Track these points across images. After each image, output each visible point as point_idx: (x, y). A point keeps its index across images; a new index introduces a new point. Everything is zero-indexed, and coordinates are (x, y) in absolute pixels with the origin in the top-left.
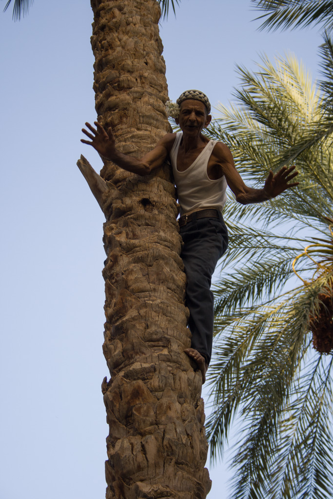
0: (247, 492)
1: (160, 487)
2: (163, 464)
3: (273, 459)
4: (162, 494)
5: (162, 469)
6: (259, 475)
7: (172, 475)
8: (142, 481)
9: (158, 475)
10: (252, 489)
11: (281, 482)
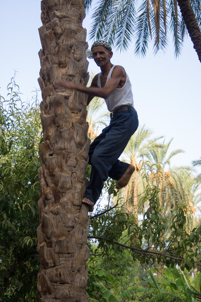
0: (97, 30)
1: (64, 13)
2: (66, 4)
3: (109, 17)
4: (65, 17)
5: (65, 6)
6: (103, 23)
7: (69, 9)
8: (56, 10)
9: (64, 9)
10: (99, 29)
11: (111, 27)
